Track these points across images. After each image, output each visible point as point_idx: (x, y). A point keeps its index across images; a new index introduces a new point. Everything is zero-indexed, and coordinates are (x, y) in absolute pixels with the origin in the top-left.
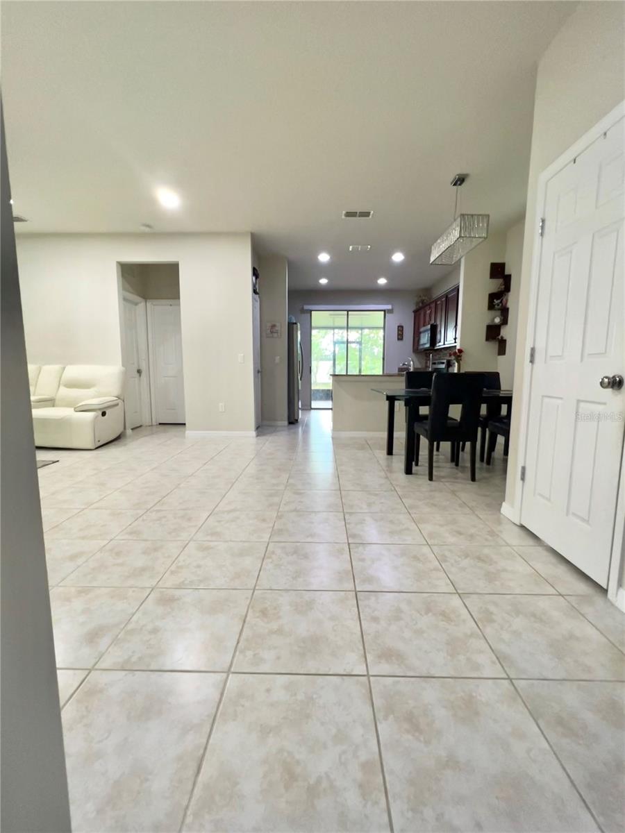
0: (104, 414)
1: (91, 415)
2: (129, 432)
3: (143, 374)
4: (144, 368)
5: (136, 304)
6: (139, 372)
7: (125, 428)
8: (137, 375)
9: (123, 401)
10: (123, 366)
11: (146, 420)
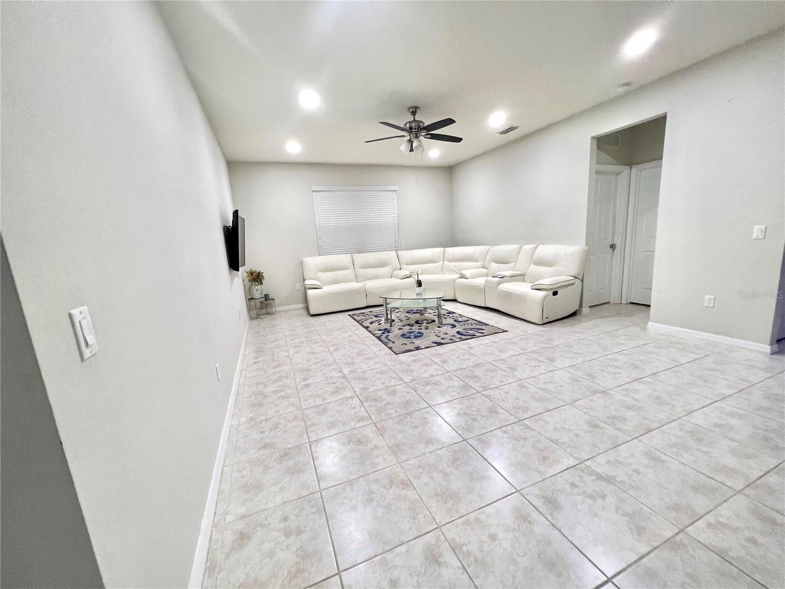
0: (555, 293)
1: (542, 294)
2: (585, 310)
3: (618, 248)
4: (618, 243)
5: (618, 174)
6: (613, 247)
7: (581, 306)
8: (611, 250)
9: (582, 280)
10: (586, 245)
11: (614, 298)
